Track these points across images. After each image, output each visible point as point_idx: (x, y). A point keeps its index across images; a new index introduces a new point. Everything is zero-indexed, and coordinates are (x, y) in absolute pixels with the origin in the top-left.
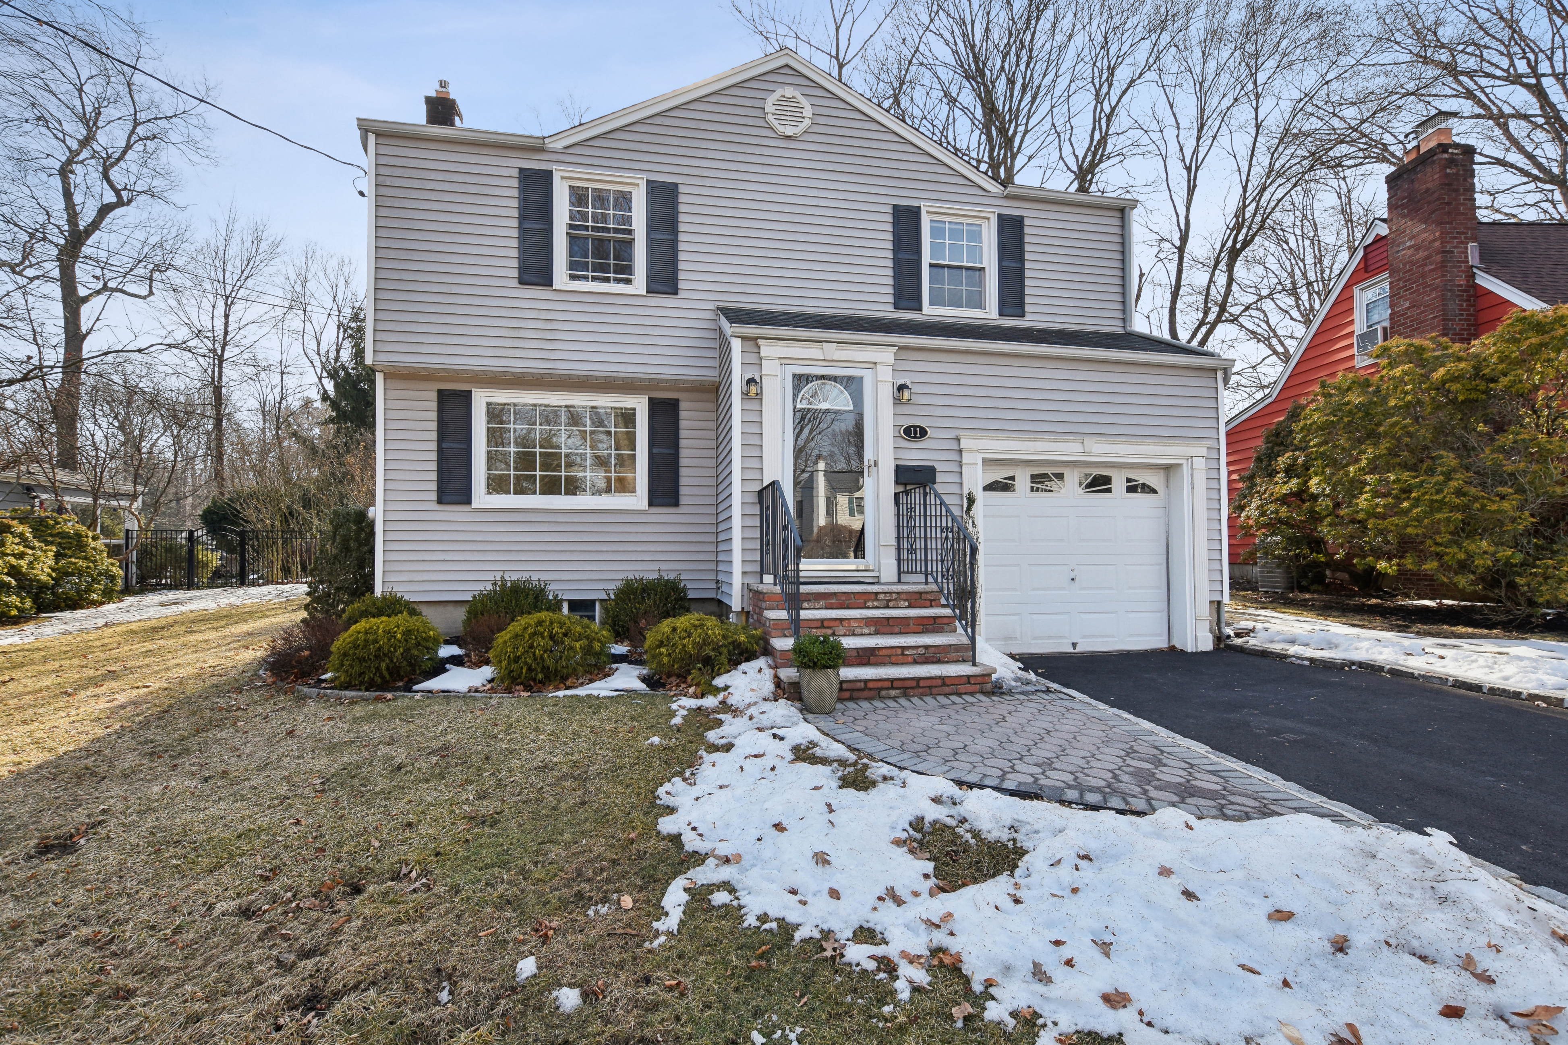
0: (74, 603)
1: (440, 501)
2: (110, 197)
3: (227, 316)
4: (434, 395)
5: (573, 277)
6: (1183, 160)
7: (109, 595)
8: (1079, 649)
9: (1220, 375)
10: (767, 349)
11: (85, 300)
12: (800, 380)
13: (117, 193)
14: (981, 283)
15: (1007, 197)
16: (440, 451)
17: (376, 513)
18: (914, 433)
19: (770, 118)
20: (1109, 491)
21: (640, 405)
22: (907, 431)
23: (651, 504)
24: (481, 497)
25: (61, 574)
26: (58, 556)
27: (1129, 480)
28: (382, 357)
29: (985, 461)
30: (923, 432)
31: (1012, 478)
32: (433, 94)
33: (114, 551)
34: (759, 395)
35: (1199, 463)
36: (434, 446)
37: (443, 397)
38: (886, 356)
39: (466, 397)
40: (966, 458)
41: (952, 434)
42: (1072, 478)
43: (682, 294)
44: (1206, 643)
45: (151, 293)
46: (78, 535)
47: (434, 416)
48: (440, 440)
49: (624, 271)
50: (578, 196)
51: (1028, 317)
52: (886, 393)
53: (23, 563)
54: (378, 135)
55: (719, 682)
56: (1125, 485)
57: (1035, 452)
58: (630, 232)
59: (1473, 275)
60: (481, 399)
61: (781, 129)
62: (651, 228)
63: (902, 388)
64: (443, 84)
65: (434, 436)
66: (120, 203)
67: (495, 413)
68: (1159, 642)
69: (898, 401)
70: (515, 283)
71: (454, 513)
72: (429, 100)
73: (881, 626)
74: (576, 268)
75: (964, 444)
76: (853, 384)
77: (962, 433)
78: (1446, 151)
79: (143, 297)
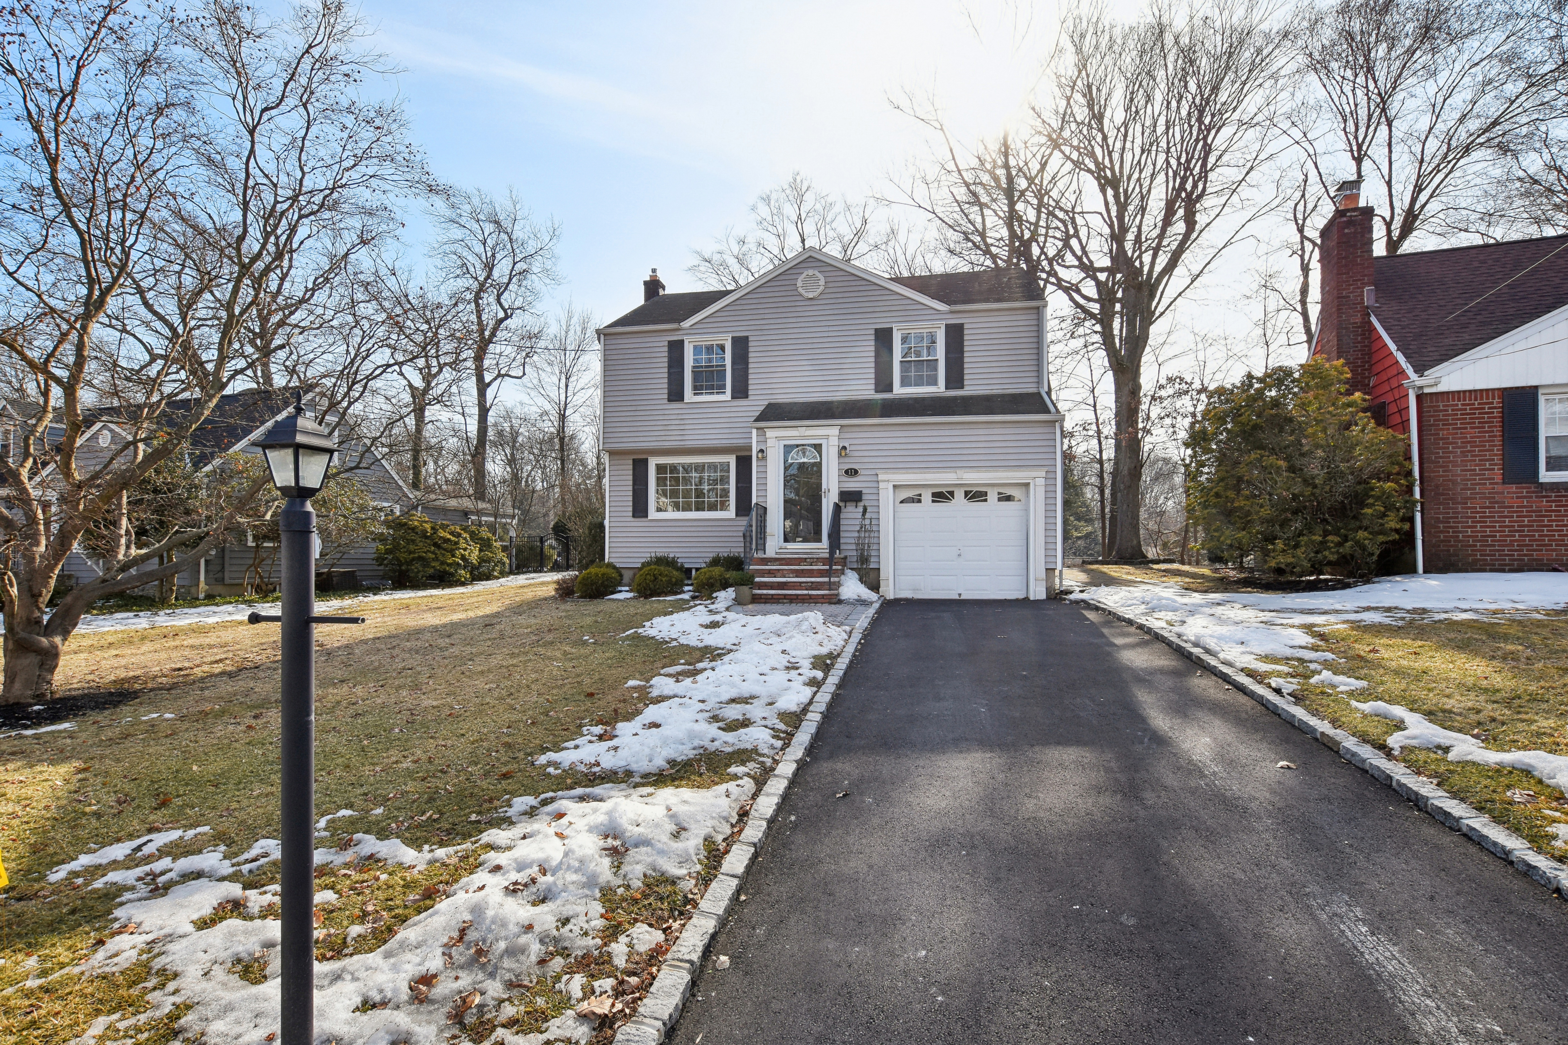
0: (488, 577)
1: (634, 516)
2: (501, 314)
4: (631, 462)
5: (695, 394)
7: (503, 574)
8: (962, 597)
9: (1057, 424)
10: (770, 433)
11: (489, 384)
12: (788, 449)
13: (505, 311)
14: (936, 369)
15: (952, 312)
16: (634, 491)
17: (606, 523)
18: (851, 473)
19: (800, 289)
20: (986, 500)
21: (732, 460)
22: (847, 472)
23: (737, 515)
24: (653, 514)
25: (482, 560)
26: (481, 550)
27: (999, 493)
28: (607, 446)
29: (895, 486)
30: (856, 472)
31: (920, 495)
32: (648, 279)
33: (504, 549)
34: (764, 458)
35: (1042, 481)
36: (631, 488)
37: (635, 462)
38: (835, 431)
39: (646, 461)
40: (881, 485)
41: (873, 472)
42: (959, 494)
43: (750, 398)
44: (1043, 596)
45: (524, 374)
46: (488, 539)
47: (631, 472)
48: (634, 484)
49: (721, 388)
50: (697, 350)
51: (966, 388)
52: (834, 452)
53: (466, 553)
54: (605, 335)
56: (996, 497)
57: (926, 480)
58: (724, 366)
59: (1369, 315)
60: (653, 463)
61: (806, 295)
62: (733, 363)
63: (844, 448)
64: (654, 271)
65: (631, 483)
66: (507, 317)
67: (660, 468)
68: (1020, 595)
69: (840, 455)
70: (666, 401)
71: (640, 522)
72: (646, 283)
74: (697, 389)
75: (881, 477)
76: (818, 447)
77: (878, 472)
78: (1345, 216)
79: (520, 378)
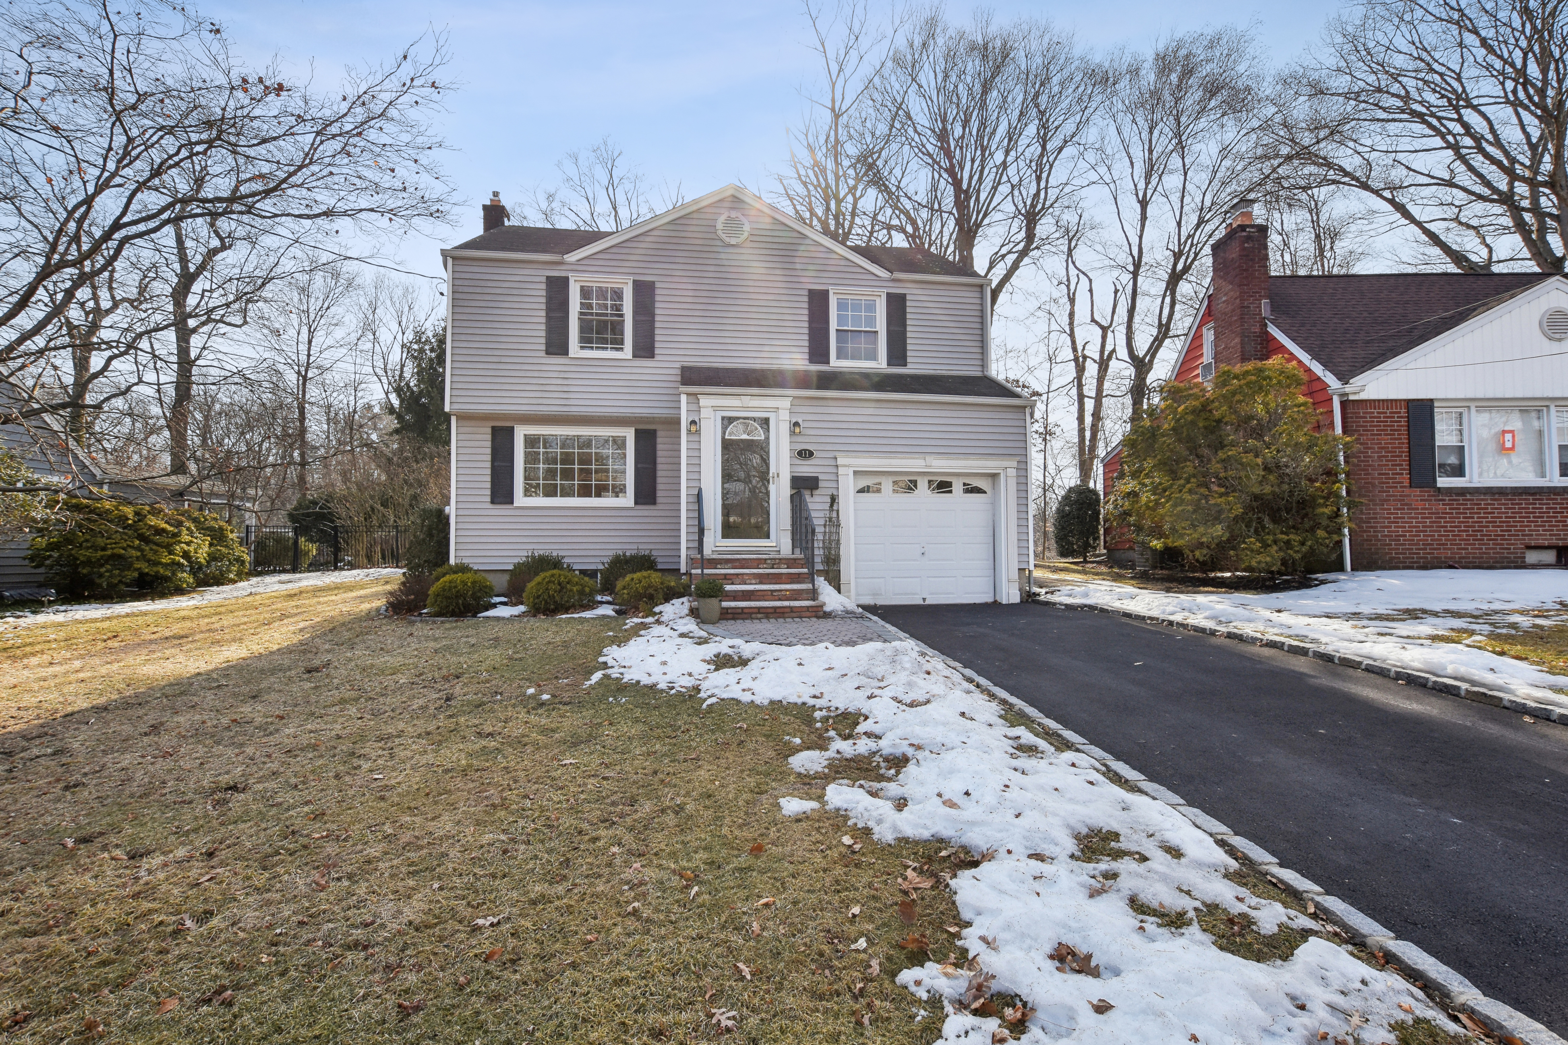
0: (219, 580)
1: (492, 502)
2: (215, 243)
3: (310, 342)
4: (489, 430)
5: (582, 348)
6: (1137, 195)
7: (242, 576)
8: (927, 602)
9: (1028, 411)
10: (704, 401)
11: (194, 330)
12: (728, 421)
13: (221, 239)
14: (875, 342)
15: (894, 280)
16: (493, 468)
17: (451, 510)
18: (805, 454)
19: (720, 233)
20: (951, 492)
21: (629, 434)
22: (800, 453)
23: (636, 503)
24: (520, 499)
25: (213, 558)
26: (211, 545)
27: (965, 484)
28: (456, 406)
29: (855, 472)
30: (811, 454)
31: (880, 484)
32: (489, 202)
33: (244, 541)
34: (698, 432)
35: (1012, 472)
36: (489, 465)
37: (496, 432)
38: (786, 403)
39: (511, 431)
40: (841, 471)
41: (831, 455)
42: (923, 484)
43: (657, 358)
44: (1015, 598)
45: (245, 322)
46: (221, 529)
47: (489, 444)
48: (493, 460)
49: (618, 343)
50: (585, 293)
51: (909, 366)
52: (785, 428)
53: (192, 549)
54: (454, 258)
55: (657, 609)
56: (962, 487)
57: (891, 466)
58: (622, 316)
59: (1267, 324)
60: (520, 433)
61: (727, 240)
62: (635, 313)
63: (796, 424)
64: (494, 194)
65: (489, 458)
66: (223, 248)
67: (531, 441)
68: (988, 598)
69: (792, 433)
70: (543, 354)
71: (502, 510)
72: (485, 207)
73: (762, 579)
74: (586, 341)
75: (840, 461)
76: (764, 422)
77: (837, 454)
78: (1244, 230)
79: (239, 326)
